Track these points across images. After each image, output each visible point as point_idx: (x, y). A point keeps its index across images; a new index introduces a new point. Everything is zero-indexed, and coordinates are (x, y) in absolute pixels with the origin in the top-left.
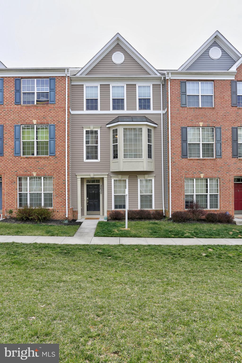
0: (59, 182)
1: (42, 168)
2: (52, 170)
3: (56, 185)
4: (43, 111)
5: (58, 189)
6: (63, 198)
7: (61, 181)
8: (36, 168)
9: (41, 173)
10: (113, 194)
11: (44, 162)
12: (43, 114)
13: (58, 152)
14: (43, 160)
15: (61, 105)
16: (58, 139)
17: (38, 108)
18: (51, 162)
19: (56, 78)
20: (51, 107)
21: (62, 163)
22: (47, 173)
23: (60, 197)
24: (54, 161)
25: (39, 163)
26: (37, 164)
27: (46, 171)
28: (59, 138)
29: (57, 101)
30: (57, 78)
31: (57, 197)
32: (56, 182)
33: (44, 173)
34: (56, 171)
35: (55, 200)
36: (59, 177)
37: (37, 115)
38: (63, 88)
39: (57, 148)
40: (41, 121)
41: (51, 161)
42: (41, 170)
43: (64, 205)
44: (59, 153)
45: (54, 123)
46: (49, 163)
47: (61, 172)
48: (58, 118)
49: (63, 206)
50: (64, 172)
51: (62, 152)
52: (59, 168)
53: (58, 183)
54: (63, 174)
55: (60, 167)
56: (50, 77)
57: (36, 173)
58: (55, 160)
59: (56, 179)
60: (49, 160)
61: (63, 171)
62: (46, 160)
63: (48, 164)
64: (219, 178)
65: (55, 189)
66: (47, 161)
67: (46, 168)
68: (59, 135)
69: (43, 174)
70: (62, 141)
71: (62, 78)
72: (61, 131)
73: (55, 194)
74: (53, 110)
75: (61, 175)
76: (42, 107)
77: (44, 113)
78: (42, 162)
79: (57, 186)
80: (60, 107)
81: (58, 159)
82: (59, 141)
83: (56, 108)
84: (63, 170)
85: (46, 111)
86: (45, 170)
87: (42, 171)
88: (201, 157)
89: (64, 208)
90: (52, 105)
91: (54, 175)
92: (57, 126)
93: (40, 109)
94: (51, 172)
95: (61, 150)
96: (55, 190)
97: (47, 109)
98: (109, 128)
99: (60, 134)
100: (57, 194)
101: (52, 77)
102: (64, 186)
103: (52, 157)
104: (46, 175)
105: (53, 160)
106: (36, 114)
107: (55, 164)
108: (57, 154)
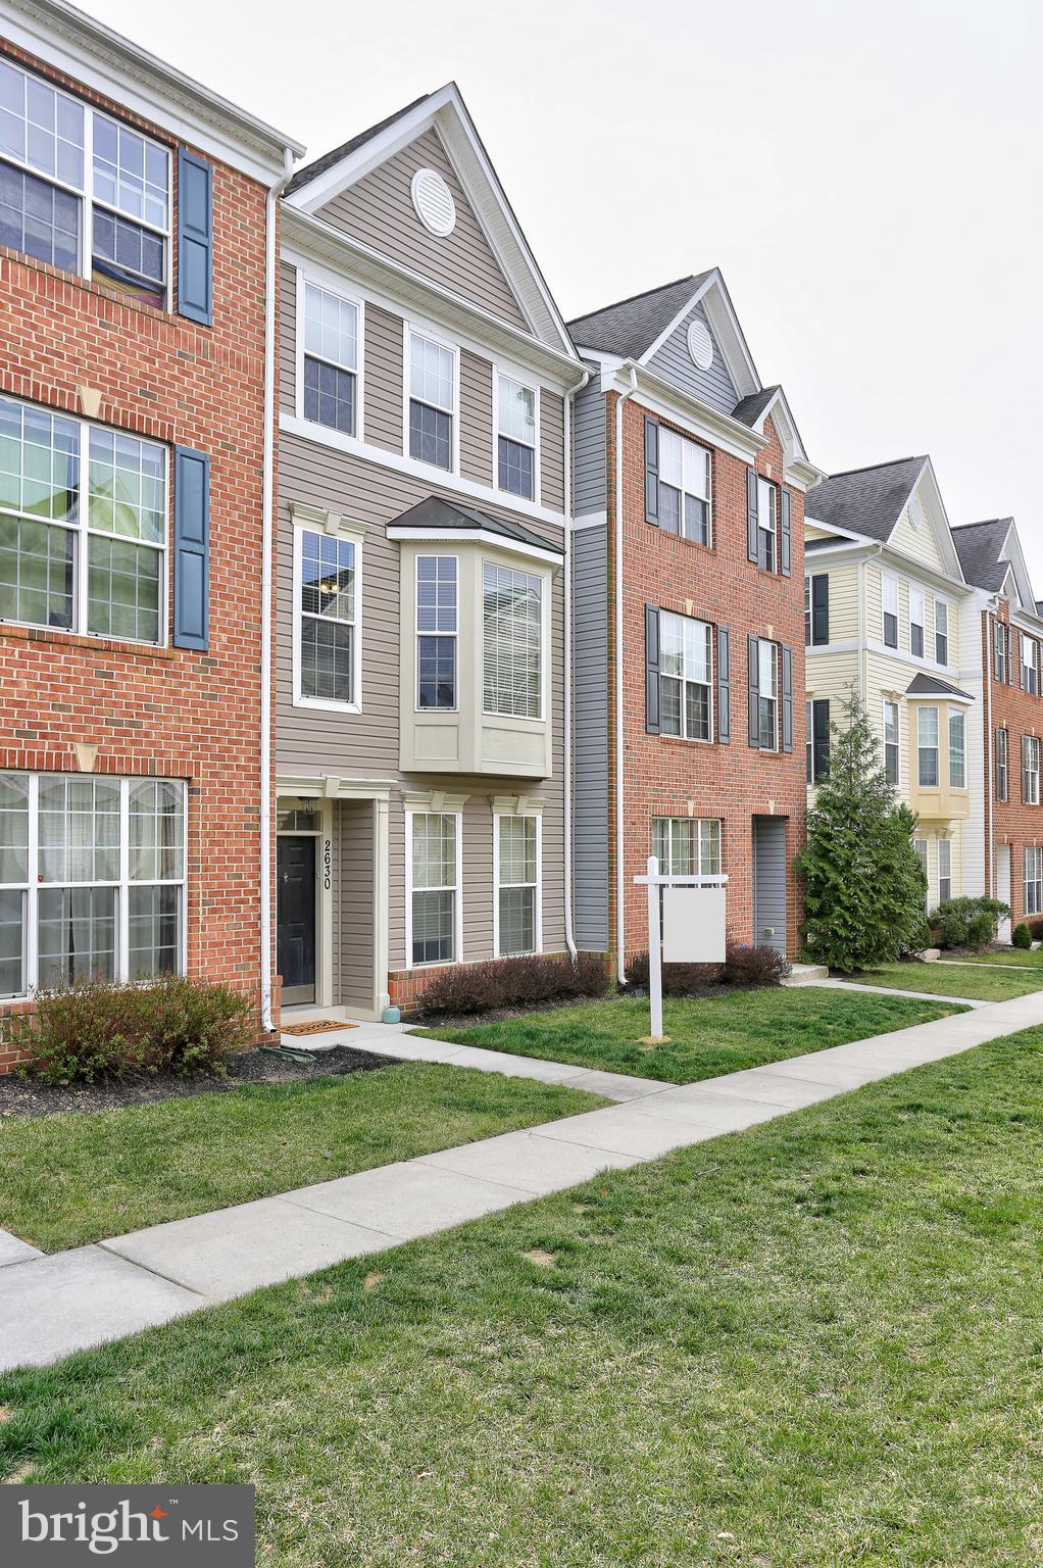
0: (224, 817)
1: (132, 724)
2: (186, 738)
3: (207, 835)
4: (140, 348)
5: (218, 860)
6: (244, 917)
7: (236, 810)
8: (96, 721)
9: (123, 751)
10: (409, 890)
11: (144, 680)
12: (138, 365)
13: (223, 630)
14: (136, 669)
15: (239, 348)
16: (220, 554)
17: (109, 312)
18: (184, 690)
19: (214, 168)
20: (185, 340)
21: (243, 701)
22: (162, 753)
23: (231, 910)
24: (199, 687)
25: (113, 685)
26: (104, 694)
27: (152, 744)
28: (227, 547)
29: (218, 315)
30: (218, 173)
31: (214, 911)
32: (206, 818)
33: (142, 752)
34: (208, 748)
35: (203, 929)
36: (223, 784)
37: (107, 362)
38: (250, 247)
39: (214, 603)
40: (132, 407)
41: (182, 685)
42: (126, 733)
43: (250, 958)
44: (224, 637)
45: (204, 447)
46: (172, 692)
47: (236, 759)
48: (223, 420)
49: (243, 967)
50: (249, 759)
51: (243, 633)
52: (227, 733)
53: (222, 827)
54: (244, 768)
55: (232, 725)
56: (183, 143)
57: (94, 750)
58: (205, 679)
59: (211, 800)
60: (176, 675)
61: (243, 752)
62: (157, 673)
63: (167, 701)
64: (723, 819)
65: (205, 860)
66: (163, 682)
67: (152, 726)
68: (226, 530)
69: (137, 760)
70: (244, 567)
71: (244, 187)
72: (236, 508)
73: (204, 893)
74: (200, 362)
75: (234, 776)
76: (133, 319)
77: (147, 359)
78: (135, 681)
79: (213, 843)
80: (232, 360)
81: (218, 672)
82: (228, 563)
83: (212, 355)
84: (249, 743)
85: (160, 356)
86: (147, 735)
87: (133, 742)
88: (685, 738)
89: (251, 974)
90: (196, 327)
91: (198, 775)
92: (220, 470)
93: (125, 324)
94: (182, 755)
95: (236, 624)
96: (206, 869)
97: (163, 339)
98: (398, 543)
99: (233, 523)
100: (212, 894)
101: (192, 147)
102: (252, 843)
103: (191, 659)
104: (153, 767)
105: (192, 677)
106: (100, 351)
107: (202, 705)
108: (218, 641)
